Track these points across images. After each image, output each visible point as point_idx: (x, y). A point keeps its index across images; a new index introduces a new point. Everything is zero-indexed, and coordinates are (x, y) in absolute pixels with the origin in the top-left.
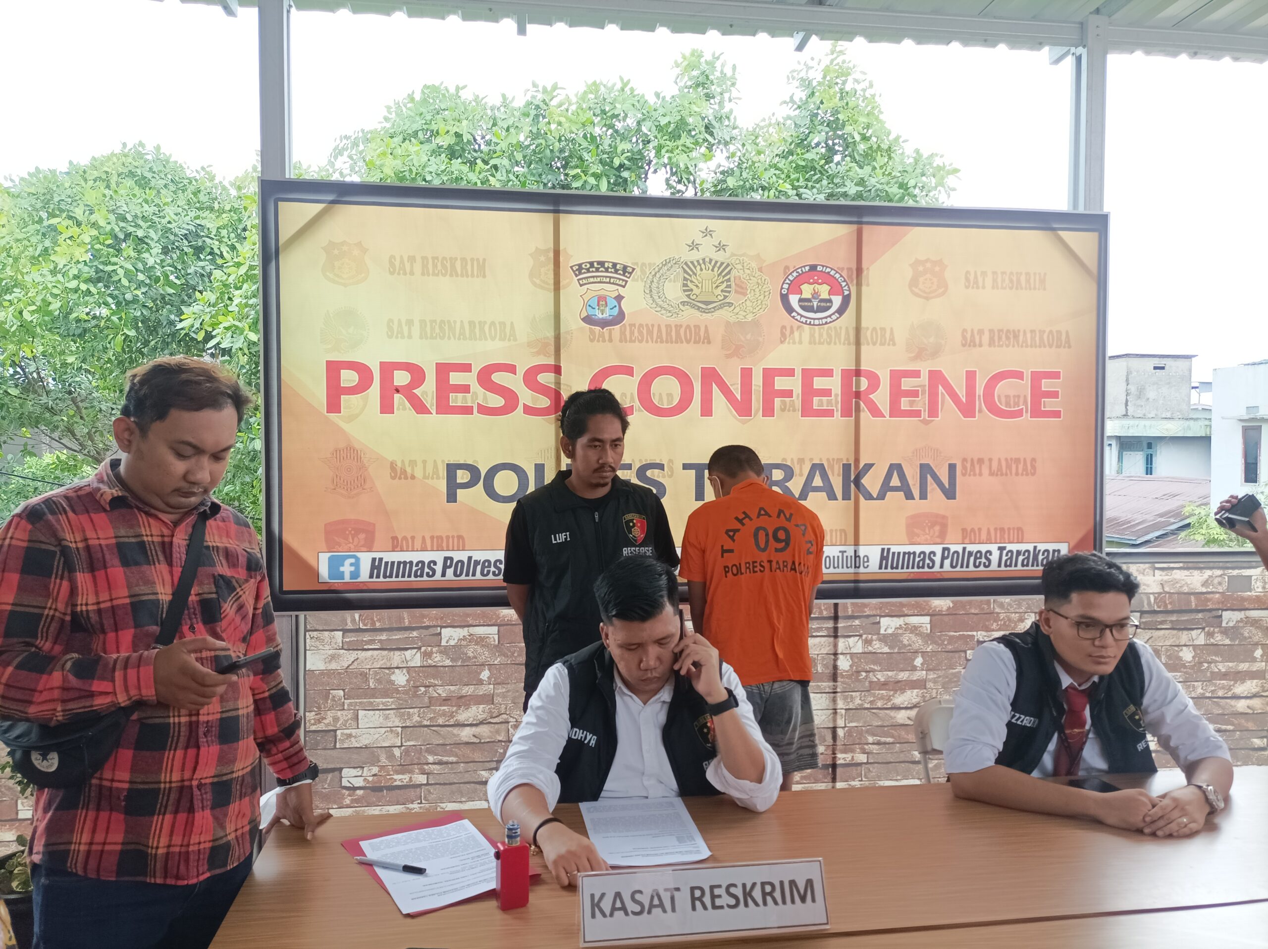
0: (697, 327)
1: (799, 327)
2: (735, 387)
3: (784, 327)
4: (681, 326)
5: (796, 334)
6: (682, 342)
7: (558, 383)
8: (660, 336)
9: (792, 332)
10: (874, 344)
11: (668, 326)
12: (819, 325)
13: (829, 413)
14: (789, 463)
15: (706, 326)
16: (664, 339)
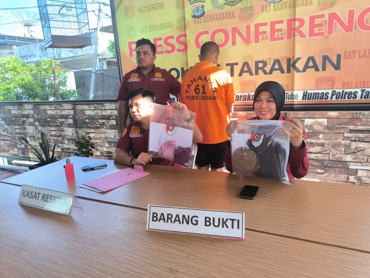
0: (230, 12)
1: (269, 5)
2: (244, 33)
3: (263, 6)
4: (224, 13)
5: (268, 8)
6: (224, 19)
7: (186, 40)
9: (266, 7)
10: (302, 6)
11: (220, 14)
12: (278, 2)
13: (282, 38)
14: (265, 60)
15: (233, 11)
16: (218, 19)
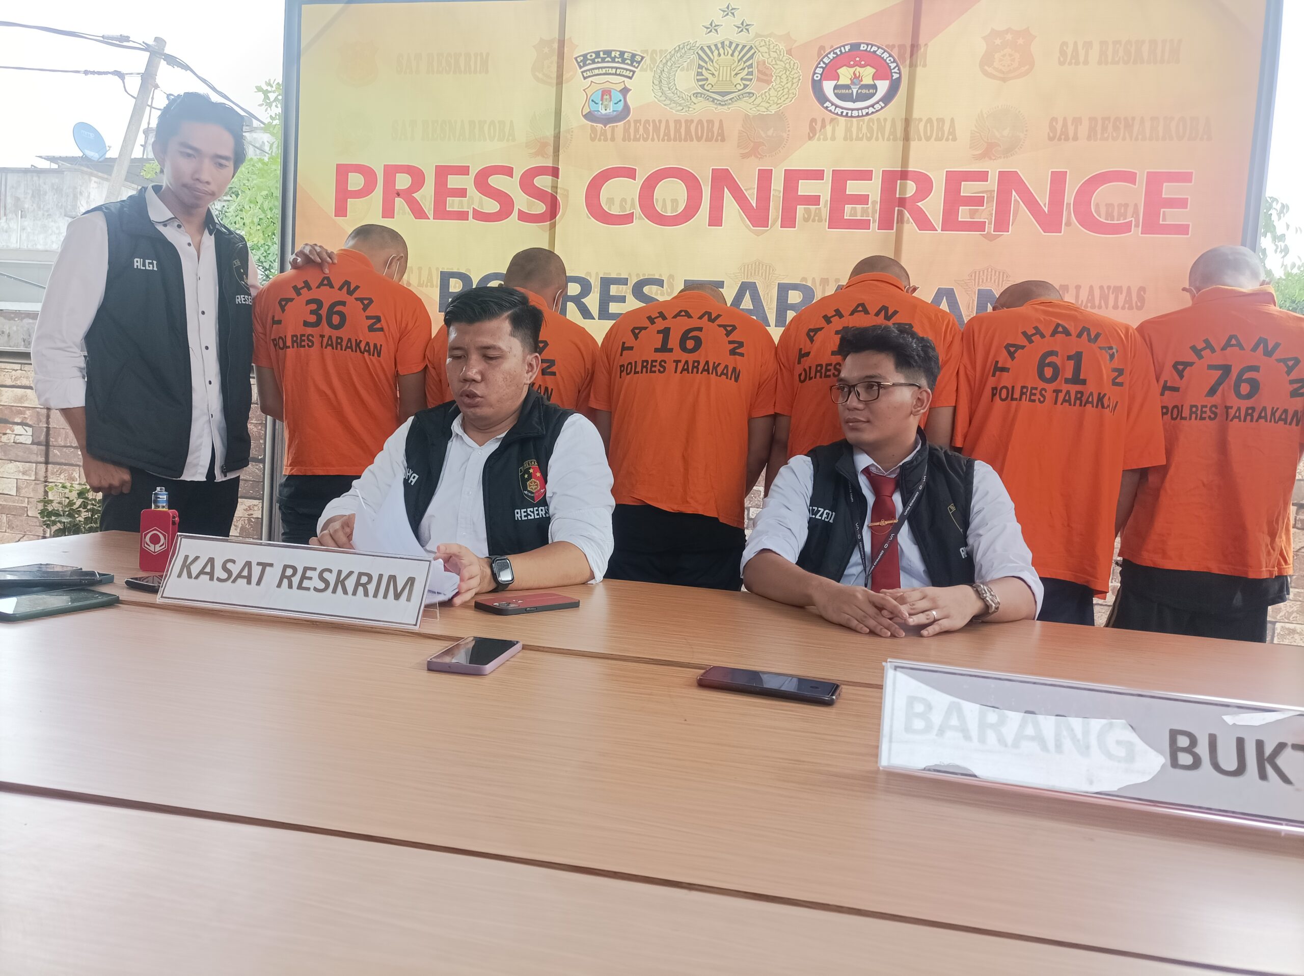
0: (710, 122)
1: (832, 120)
2: (750, 192)
3: (813, 120)
4: (692, 121)
5: (829, 128)
6: (692, 140)
7: (555, 187)
8: (667, 134)
9: (823, 126)
10: (928, 139)
11: (678, 122)
12: (858, 116)
13: (863, 224)
14: (809, 284)
15: (721, 121)
16: (672, 136)
